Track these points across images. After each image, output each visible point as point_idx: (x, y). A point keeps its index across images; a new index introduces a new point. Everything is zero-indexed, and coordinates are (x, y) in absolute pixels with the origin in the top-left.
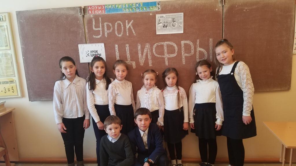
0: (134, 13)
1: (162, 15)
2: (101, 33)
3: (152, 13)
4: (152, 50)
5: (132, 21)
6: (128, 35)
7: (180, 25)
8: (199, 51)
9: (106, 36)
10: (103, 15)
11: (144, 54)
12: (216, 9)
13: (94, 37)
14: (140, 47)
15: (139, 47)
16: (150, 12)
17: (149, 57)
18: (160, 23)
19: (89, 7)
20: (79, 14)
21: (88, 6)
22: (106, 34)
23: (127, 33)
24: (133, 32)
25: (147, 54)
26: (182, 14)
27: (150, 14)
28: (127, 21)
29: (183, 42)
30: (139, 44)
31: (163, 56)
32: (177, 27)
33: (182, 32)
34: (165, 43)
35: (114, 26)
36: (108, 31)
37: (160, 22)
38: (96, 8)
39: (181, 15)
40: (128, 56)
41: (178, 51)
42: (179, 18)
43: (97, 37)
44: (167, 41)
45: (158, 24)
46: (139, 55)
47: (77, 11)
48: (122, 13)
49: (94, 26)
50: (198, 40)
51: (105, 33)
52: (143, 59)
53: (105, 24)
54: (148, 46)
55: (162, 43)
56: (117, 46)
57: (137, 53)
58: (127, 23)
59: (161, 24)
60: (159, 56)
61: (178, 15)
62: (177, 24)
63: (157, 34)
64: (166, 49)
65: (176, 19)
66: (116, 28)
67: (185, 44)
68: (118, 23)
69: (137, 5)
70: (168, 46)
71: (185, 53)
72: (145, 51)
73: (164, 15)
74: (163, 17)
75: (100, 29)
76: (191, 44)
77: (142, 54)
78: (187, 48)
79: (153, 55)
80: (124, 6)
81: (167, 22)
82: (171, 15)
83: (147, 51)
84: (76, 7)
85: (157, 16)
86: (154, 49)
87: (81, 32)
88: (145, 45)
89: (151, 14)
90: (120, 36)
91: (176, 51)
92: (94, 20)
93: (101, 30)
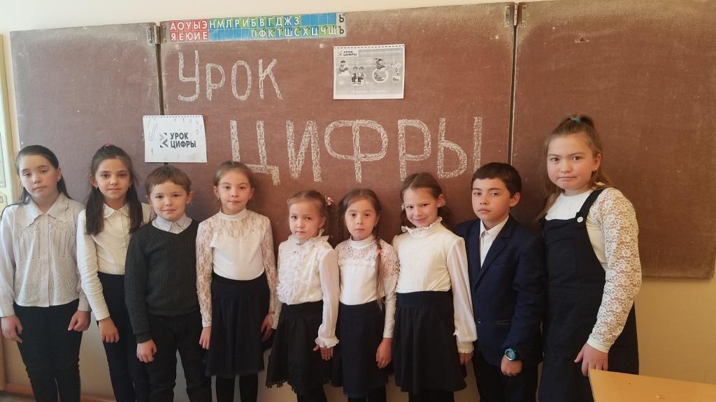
0: (278, 42)
1: (351, 50)
2: (198, 91)
3: (324, 43)
4: (321, 139)
5: (275, 61)
6: (262, 96)
7: (397, 78)
8: (446, 149)
9: (209, 96)
10: (204, 45)
11: (303, 149)
12: (494, 36)
13: (181, 98)
14: (292, 130)
15: (290, 130)
16: (320, 41)
17: (315, 158)
18: (343, 71)
19: (173, 24)
20: (148, 41)
21: (170, 23)
22: (209, 92)
23: (262, 91)
24: (274, 89)
25: (309, 148)
26: (402, 46)
27: (318, 46)
28: (261, 61)
29: (402, 124)
30: (289, 122)
31: (349, 157)
32: (387, 80)
33: (401, 96)
34: (357, 124)
35: (228, 72)
36: (215, 86)
37: (345, 67)
38: (189, 26)
39: (400, 51)
40: (262, 152)
41: (388, 148)
42: (393, 57)
43: (187, 99)
44: (362, 119)
45: (338, 73)
46: (289, 151)
47: (145, 33)
48: (250, 39)
49: (181, 72)
50: (444, 120)
51: (206, 91)
52: (299, 160)
53: (209, 66)
54: (311, 127)
55: (349, 123)
56: (234, 123)
57: (284, 146)
58: (260, 67)
59: (346, 74)
60: (339, 156)
61: (392, 50)
62: (387, 73)
63: (335, 97)
64: (358, 139)
65: (386, 61)
66: (234, 78)
67: (407, 128)
68: (238, 66)
69: (288, 21)
70: (363, 130)
71: (407, 152)
72: (305, 140)
73: (355, 49)
74: (351, 53)
75: (196, 79)
76: (424, 128)
77: (297, 148)
78: (414, 138)
79: (323, 152)
80: (254, 24)
81: (363, 68)
82: (374, 50)
83: (310, 140)
84: (143, 24)
85: (338, 51)
86: (326, 136)
87: (150, 85)
88: (304, 126)
89: (321, 46)
90: (243, 98)
91: (385, 145)
92: (181, 57)
93: (197, 83)
